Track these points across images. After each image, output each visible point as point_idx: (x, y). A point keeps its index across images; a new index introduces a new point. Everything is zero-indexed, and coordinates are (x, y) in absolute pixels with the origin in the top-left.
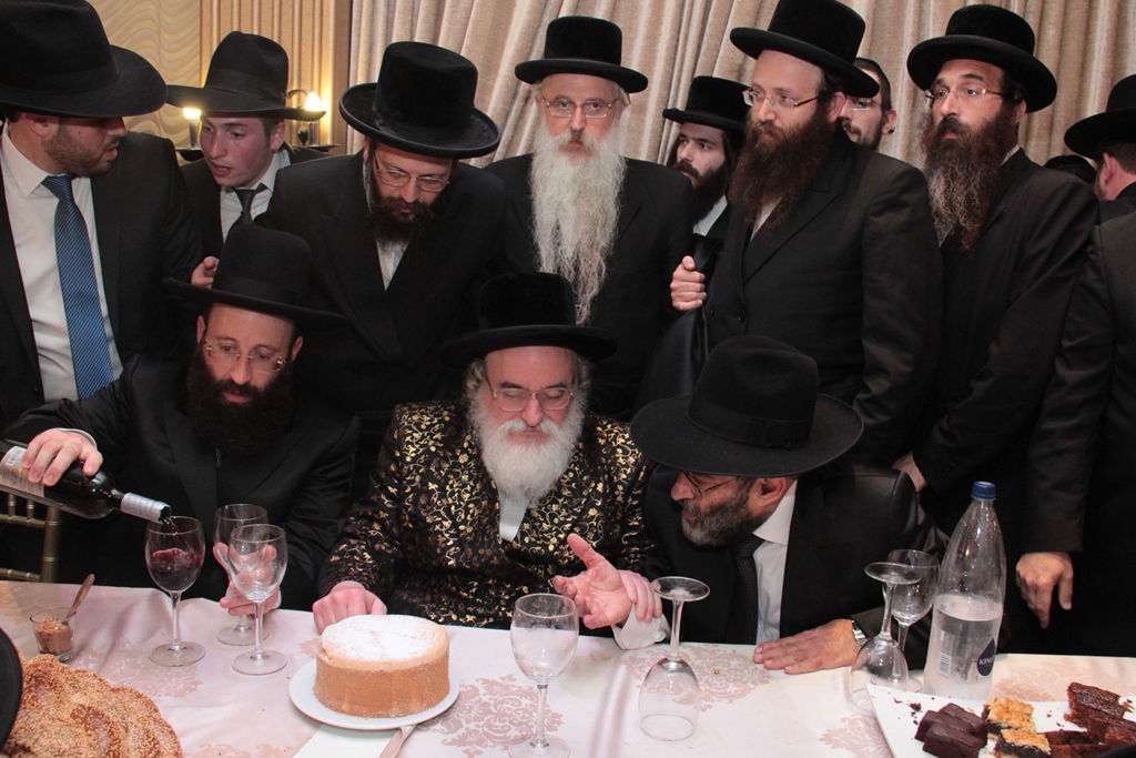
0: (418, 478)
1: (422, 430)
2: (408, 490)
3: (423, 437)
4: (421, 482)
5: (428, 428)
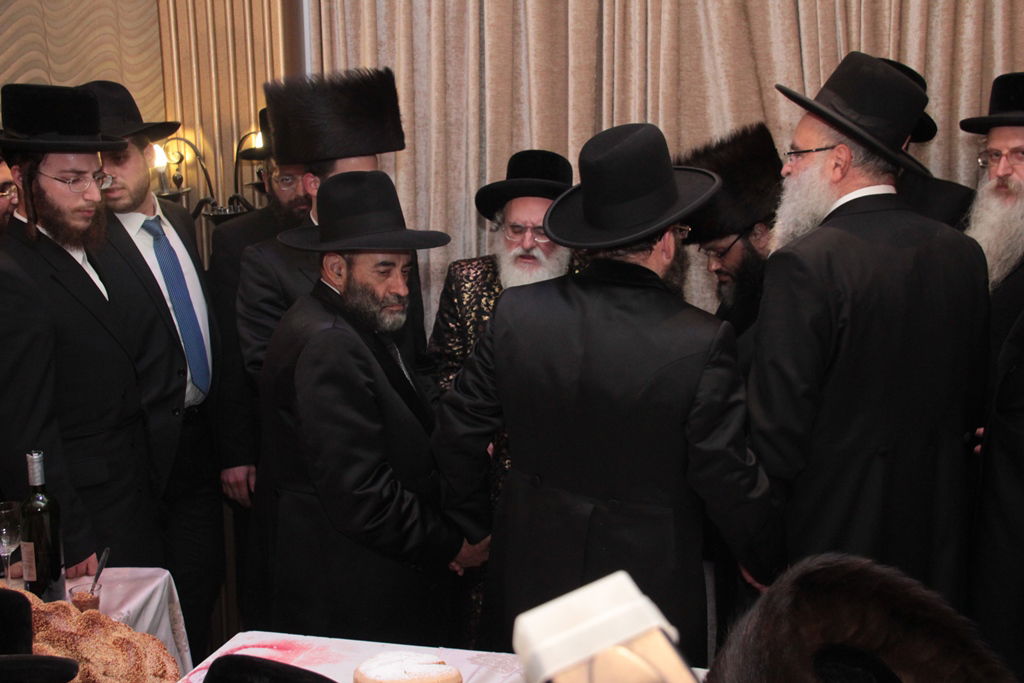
0: (473, 314)
1: (471, 281)
2: (468, 324)
3: (472, 286)
4: (476, 316)
5: (475, 278)
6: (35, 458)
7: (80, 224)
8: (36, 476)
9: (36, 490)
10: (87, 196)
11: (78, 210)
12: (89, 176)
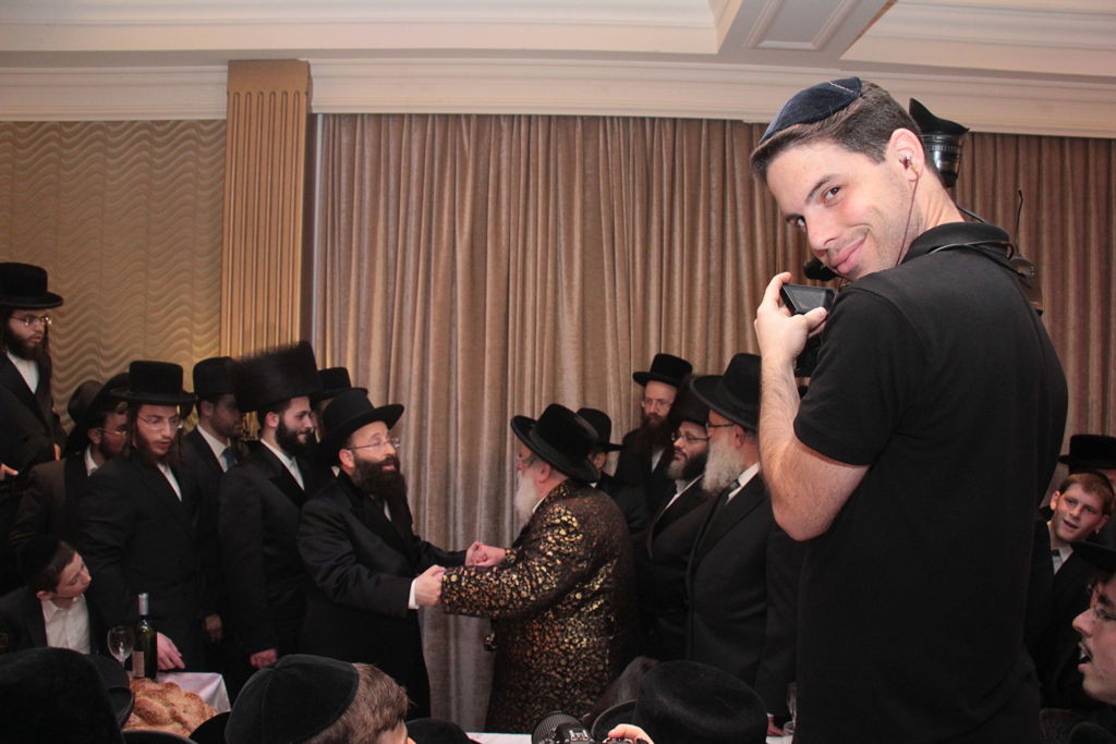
6: (144, 596)
7: (160, 451)
8: (144, 609)
9: (143, 617)
10: (163, 433)
11: (157, 442)
12: (166, 420)
